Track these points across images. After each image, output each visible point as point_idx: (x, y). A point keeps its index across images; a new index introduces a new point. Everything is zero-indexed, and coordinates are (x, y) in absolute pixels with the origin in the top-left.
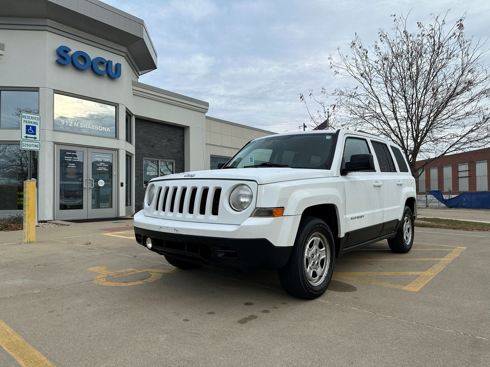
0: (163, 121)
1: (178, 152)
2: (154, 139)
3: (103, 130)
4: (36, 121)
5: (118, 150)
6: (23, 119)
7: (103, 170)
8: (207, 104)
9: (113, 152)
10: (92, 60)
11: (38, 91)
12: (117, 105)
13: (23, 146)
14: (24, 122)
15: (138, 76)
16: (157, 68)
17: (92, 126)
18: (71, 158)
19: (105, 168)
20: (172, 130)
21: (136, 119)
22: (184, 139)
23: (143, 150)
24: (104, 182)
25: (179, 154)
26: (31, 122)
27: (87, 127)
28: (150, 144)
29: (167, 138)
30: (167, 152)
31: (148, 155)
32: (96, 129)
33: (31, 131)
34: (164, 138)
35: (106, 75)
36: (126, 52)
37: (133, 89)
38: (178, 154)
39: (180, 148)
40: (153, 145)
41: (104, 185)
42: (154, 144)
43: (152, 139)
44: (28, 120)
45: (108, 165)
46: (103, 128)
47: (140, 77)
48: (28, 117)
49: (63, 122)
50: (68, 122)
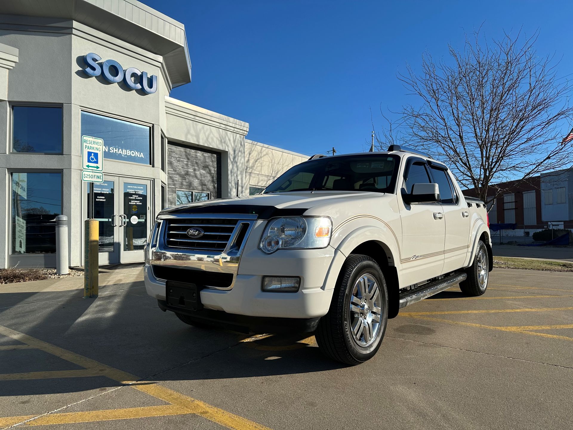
0: (198, 145)
3: (136, 156)
4: (99, 147)
5: (153, 180)
6: (85, 144)
9: (148, 182)
10: (124, 72)
11: (61, 108)
12: (152, 125)
13: (85, 178)
14: (86, 147)
17: (124, 150)
18: (99, 189)
19: (138, 202)
21: (168, 142)
22: (220, 167)
23: (175, 180)
24: (137, 219)
26: (93, 148)
27: (118, 152)
28: (184, 173)
31: (182, 185)
32: (127, 154)
33: (93, 159)
36: (162, 62)
37: (165, 106)
39: (217, 176)
41: (137, 222)
42: (187, 172)
44: (90, 145)
45: (141, 198)
46: (136, 153)
48: (90, 142)
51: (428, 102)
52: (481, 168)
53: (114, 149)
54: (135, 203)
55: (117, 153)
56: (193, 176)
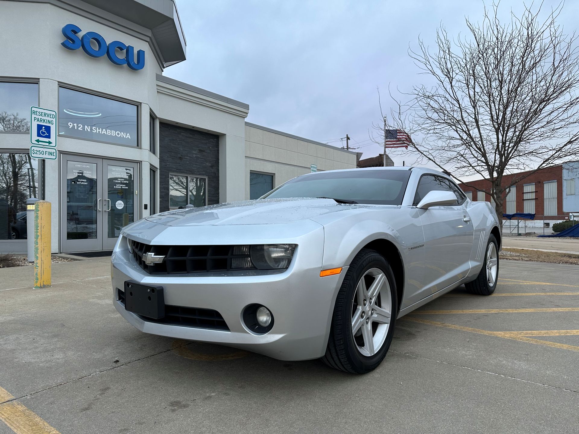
0: (194, 127)
1: (212, 167)
2: (181, 149)
3: (122, 136)
4: (51, 119)
5: (141, 162)
6: (33, 116)
7: (122, 188)
8: (247, 107)
9: (135, 165)
10: (107, 45)
11: (37, 83)
12: (140, 104)
13: (34, 154)
14: (35, 119)
15: (163, 69)
16: (186, 59)
17: (108, 130)
19: (124, 186)
20: (205, 138)
21: (160, 123)
22: (218, 150)
23: (168, 164)
24: (123, 204)
25: (213, 168)
26: (44, 121)
28: (177, 156)
29: (198, 149)
30: (197, 166)
31: (175, 170)
32: (112, 135)
33: (44, 133)
34: (195, 148)
35: (125, 65)
36: (150, 36)
37: (157, 85)
38: (211, 169)
39: (214, 161)
40: (181, 157)
41: (123, 207)
42: (182, 155)
43: (179, 149)
44: (40, 117)
45: (128, 182)
46: (122, 133)
47: (164, 70)
48: (41, 113)
49: (70, 124)
50: (77, 125)
51: (441, 82)
52: (495, 153)
53: (97, 128)
54: (120, 187)
55: (101, 133)
56: (188, 160)
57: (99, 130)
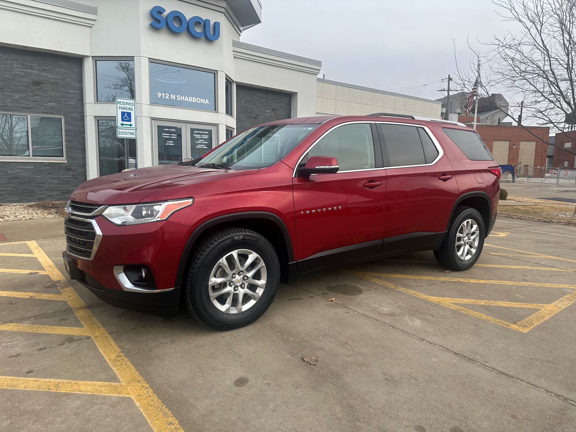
0: (267, 88)
2: (256, 109)
3: (202, 102)
4: (132, 107)
5: (217, 125)
6: (118, 105)
7: (202, 148)
8: (319, 63)
9: (213, 128)
10: (188, 21)
11: (133, 60)
12: (216, 72)
13: (120, 134)
14: (119, 108)
16: (261, 22)
17: (190, 97)
18: (169, 134)
19: (204, 146)
20: (278, 97)
21: (237, 86)
22: (290, 108)
23: (244, 123)
26: (126, 108)
28: (252, 116)
29: (271, 108)
32: (193, 101)
33: (126, 118)
34: (268, 107)
35: (203, 37)
36: (225, 7)
37: (233, 51)
40: (256, 116)
42: (256, 115)
43: (254, 109)
44: (123, 106)
45: (207, 143)
46: (202, 99)
47: (241, 34)
48: (123, 103)
49: (159, 94)
50: (165, 95)
51: (528, 29)
53: (181, 96)
54: (201, 147)
55: (184, 100)
56: (262, 119)
57: (182, 98)
